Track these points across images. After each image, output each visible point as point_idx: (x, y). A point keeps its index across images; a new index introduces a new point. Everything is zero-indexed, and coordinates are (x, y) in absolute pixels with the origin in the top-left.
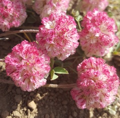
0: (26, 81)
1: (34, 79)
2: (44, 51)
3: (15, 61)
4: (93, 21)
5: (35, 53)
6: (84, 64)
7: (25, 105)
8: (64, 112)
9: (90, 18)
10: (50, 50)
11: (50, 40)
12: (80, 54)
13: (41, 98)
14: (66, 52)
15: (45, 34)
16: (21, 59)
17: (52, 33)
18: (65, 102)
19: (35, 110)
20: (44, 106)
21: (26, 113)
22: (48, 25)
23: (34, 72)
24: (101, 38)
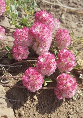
0: (33, 87)
1: (37, 86)
2: (40, 73)
3: (27, 79)
4: (64, 55)
5: (37, 74)
6: (60, 78)
7: (32, 97)
8: (51, 100)
9: (62, 54)
10: (43, 72)
11: (43, 67)
12: (58, 72)
13: (39, 94)
14: (51, 72)
15: (41, 64)
16: (30, 77)
17: (44, 64)
18: (51, 95)
19: (37, 100)
20: (41, 97)
21: (33, 102)
22: (42, 60)
23: (36, 83)
24: (68, 64)
